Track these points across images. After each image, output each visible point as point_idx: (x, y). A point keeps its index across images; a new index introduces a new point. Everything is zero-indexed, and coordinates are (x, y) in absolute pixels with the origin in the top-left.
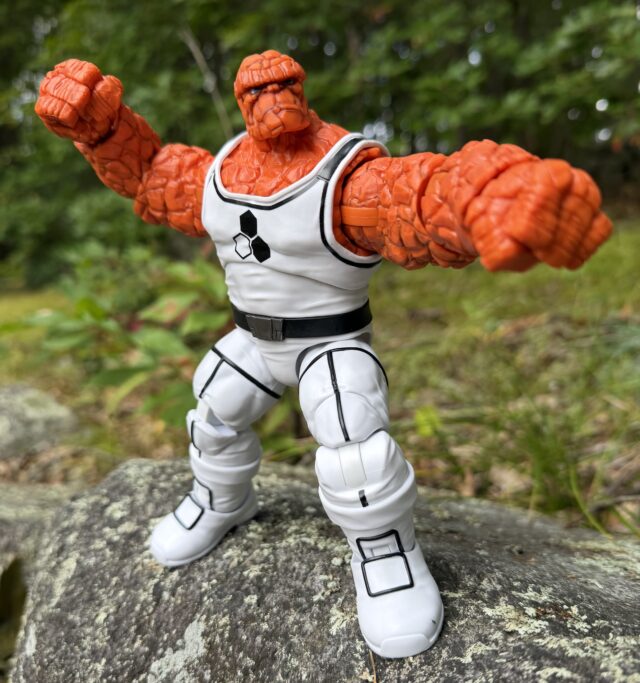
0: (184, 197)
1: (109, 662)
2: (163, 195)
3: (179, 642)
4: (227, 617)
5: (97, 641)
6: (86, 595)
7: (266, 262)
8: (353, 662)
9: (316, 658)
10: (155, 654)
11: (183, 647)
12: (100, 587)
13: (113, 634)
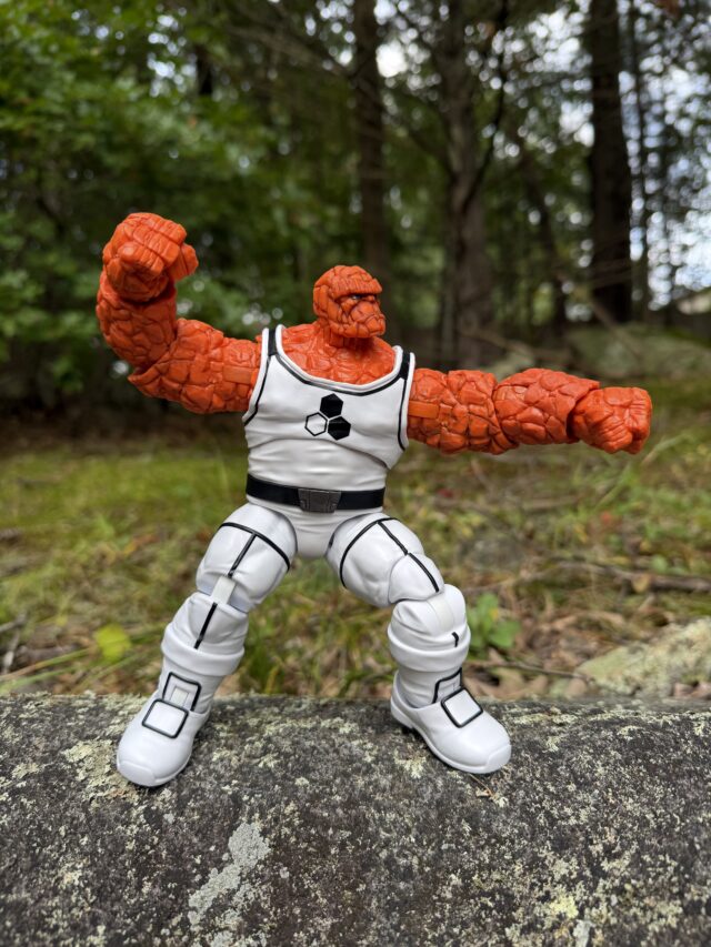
0: (209, 373)
1: (109, 927)
2: (189, 367)
3: (225, 857)
4: (292, 804)
5: (75, 911)
6: (26, 862)
7: (342, 441)
8: (460, 788)
9: (416, 802)
10: (188, 886)
11: (231, 861)
12: (43, 845)
13: (98, 892)
